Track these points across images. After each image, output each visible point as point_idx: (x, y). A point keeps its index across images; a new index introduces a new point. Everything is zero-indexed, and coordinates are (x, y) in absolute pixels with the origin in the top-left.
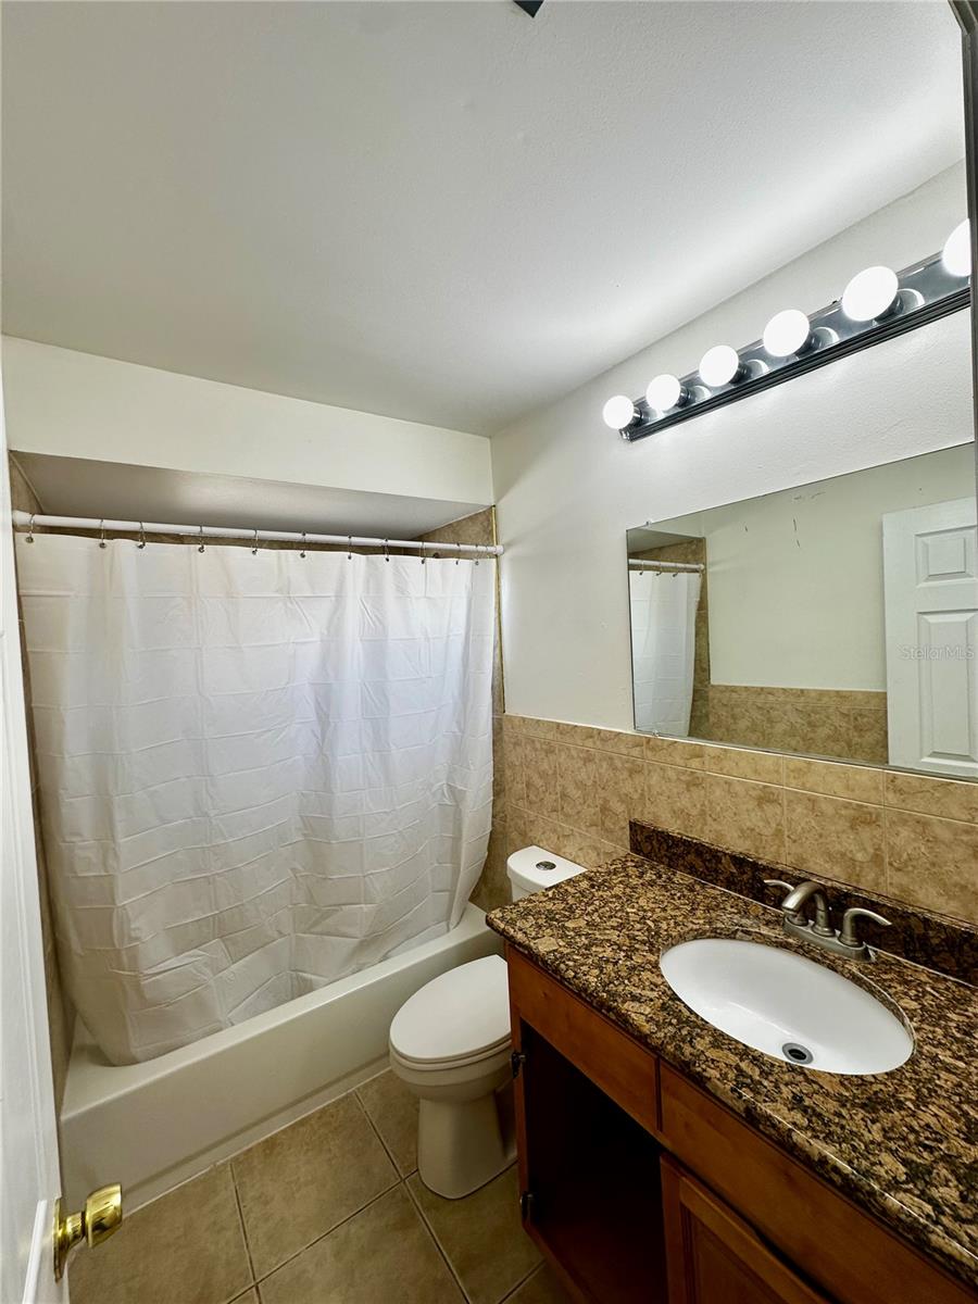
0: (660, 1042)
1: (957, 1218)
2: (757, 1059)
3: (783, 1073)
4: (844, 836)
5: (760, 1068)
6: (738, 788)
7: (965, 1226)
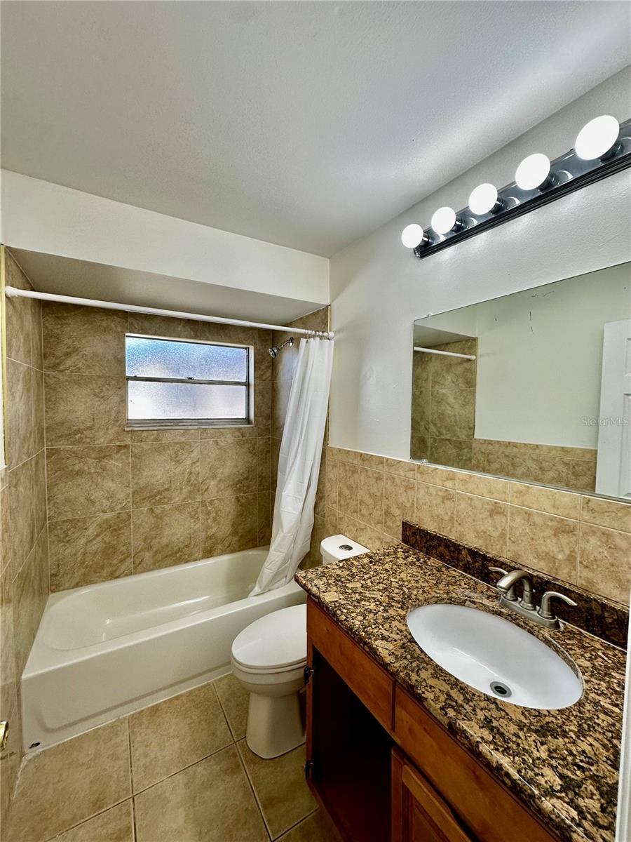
0: (396, 670)
1: (596, 824)
2: (463, 689)
3: (480, 700)
4: (549, 541)
5: (464, 695)
6: (477, 503)
7: (600, 830)
